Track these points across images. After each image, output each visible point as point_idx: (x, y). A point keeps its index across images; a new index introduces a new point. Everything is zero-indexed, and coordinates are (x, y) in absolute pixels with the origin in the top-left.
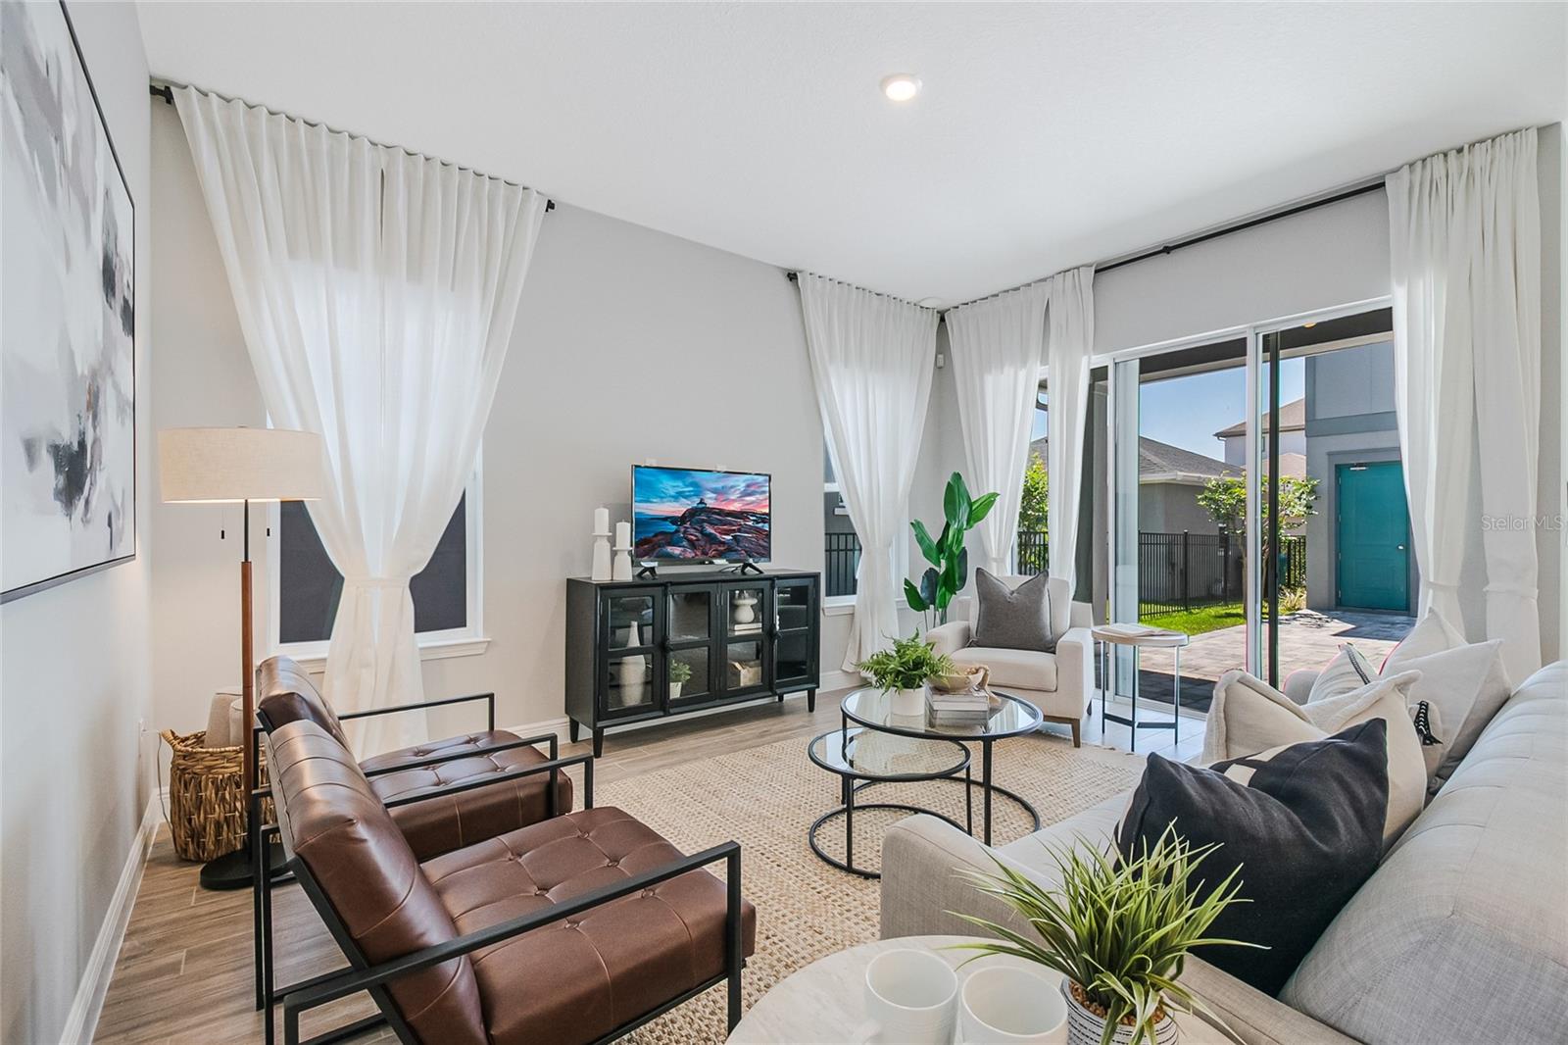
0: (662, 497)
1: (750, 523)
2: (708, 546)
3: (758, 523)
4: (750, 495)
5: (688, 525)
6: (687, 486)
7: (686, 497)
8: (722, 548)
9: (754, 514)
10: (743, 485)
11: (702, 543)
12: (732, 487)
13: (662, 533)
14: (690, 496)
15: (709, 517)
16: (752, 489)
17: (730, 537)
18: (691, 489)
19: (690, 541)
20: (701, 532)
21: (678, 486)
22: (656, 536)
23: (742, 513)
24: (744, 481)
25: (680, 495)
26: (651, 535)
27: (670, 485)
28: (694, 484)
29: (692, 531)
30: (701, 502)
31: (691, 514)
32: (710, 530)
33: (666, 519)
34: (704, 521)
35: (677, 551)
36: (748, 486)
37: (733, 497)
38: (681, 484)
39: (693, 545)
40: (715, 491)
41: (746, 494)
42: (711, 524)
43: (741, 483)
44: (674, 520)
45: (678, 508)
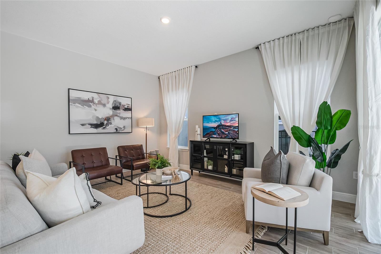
0: (212, 122)
1: (232, 129)
2: (222, 135)
3: (234, 129)
4: (232, 121)
5: (218, 129)
6: (217, 119)
7: (217, 122)
8: (226, 136)
9: (233, 126)
10: (230, 118)
11: (221, 134)
12: (228, 119)
13: (212, 131)
14: (218, 121)
15: (222, 127)
16: (232, 119)
17: (227, 133)
18: (218, 119)
19: (218, 134)
20: (221, 131)
21: (215, 119)
22: (210, 132)
23: (230, 126)
24: (231, 117)
25: (216, 121)
26: (209, 132)
27: (213, 119)
28: (219, 118)
29: (219, 131)
30: (221, 123)
31: (218, 126)
32: (223, 131)
33: (213, 128)
34: (221, 128)
35: (215, 136)
36: (231, 119)
37: (228, 122)
38: (216, 118)
39: (219, 135)
40: (224, 120)
41: (231, 121)
42: (223, 129)
43: (229, 117)
44: (214, 128)
45: (215, 125)
